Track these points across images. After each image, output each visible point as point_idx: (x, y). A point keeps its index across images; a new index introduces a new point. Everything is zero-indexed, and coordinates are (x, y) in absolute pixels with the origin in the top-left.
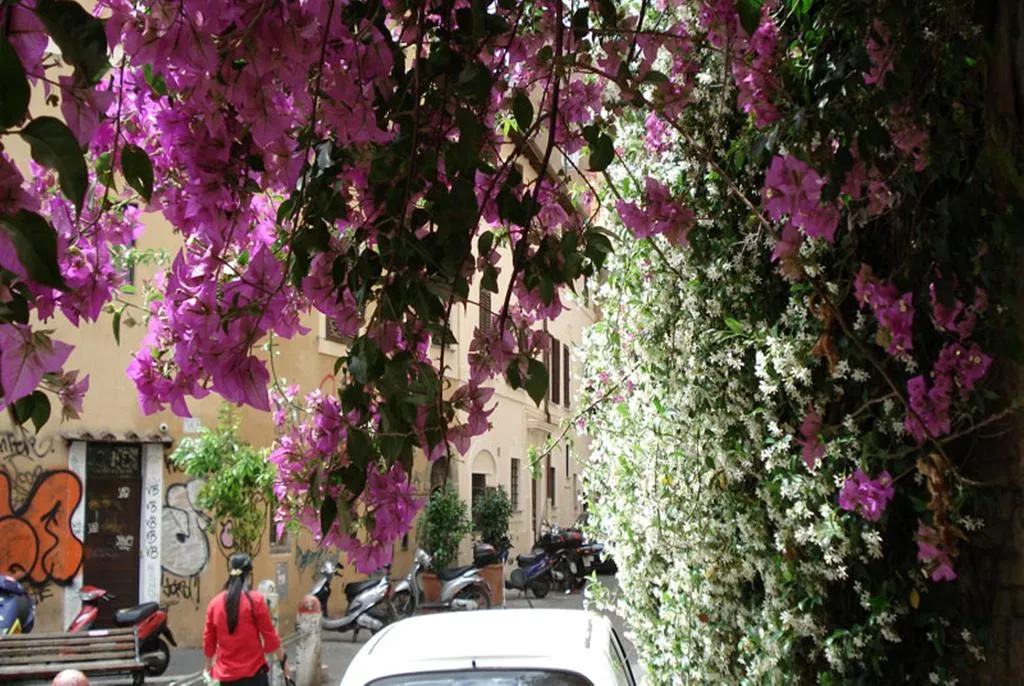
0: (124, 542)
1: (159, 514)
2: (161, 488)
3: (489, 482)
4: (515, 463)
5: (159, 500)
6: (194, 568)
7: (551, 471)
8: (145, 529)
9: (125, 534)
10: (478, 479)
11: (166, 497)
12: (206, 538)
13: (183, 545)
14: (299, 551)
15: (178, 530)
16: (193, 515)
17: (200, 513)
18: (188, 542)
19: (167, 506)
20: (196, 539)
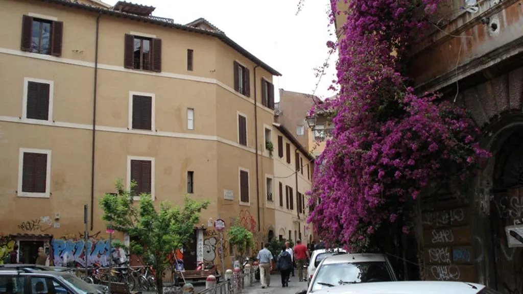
0: (192, 253)
1: (202, 246)
2: (203, 240)
3: (283, 237)
4: (290, 231)
5: (202, 243)
6: (212, 259)
7: (300, 234)
8: (198, 250)
9: (193, 251)
10: (281, 236)
11: (204, 242)
12: (215, 252)
13: (209, 254)
14: (236, 255)
15: (207, 250)
16: (211, 247)
17: (213, 246)
18: (210, 253)
19: (204, 244)
20: (212, 252)
